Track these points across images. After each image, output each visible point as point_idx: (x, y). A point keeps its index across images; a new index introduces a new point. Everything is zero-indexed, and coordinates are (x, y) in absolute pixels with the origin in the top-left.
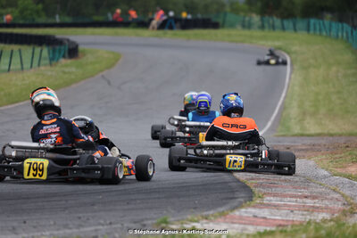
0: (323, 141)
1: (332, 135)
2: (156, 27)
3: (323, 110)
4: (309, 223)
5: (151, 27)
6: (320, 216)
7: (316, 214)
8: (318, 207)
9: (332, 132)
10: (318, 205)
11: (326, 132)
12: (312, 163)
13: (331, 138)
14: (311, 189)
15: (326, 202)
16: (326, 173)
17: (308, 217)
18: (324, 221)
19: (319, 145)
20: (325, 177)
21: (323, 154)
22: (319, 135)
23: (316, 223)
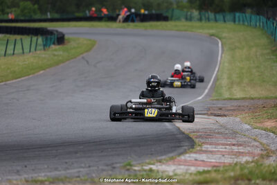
0: (246, 104)
1: (252, 99)
2: (122, 20)
3: (246, 81)
4: (236, 164)
5: (118, 20)
6: (244, 159)
7: (241, 157)
8: (242, 153)
9: (252, 96)
10: (242, 151)
11: (248, 96)
12: (238, 119)
13: (252, 101)
14: (237, 139)
15: (249, 149)
16: (248, 127)
17: (236, 160)
18: (247, 162)
19: (243, 106)
20: (248, 130)
21: (246, 113)
22: (243, 99)
23: (241, 164)
